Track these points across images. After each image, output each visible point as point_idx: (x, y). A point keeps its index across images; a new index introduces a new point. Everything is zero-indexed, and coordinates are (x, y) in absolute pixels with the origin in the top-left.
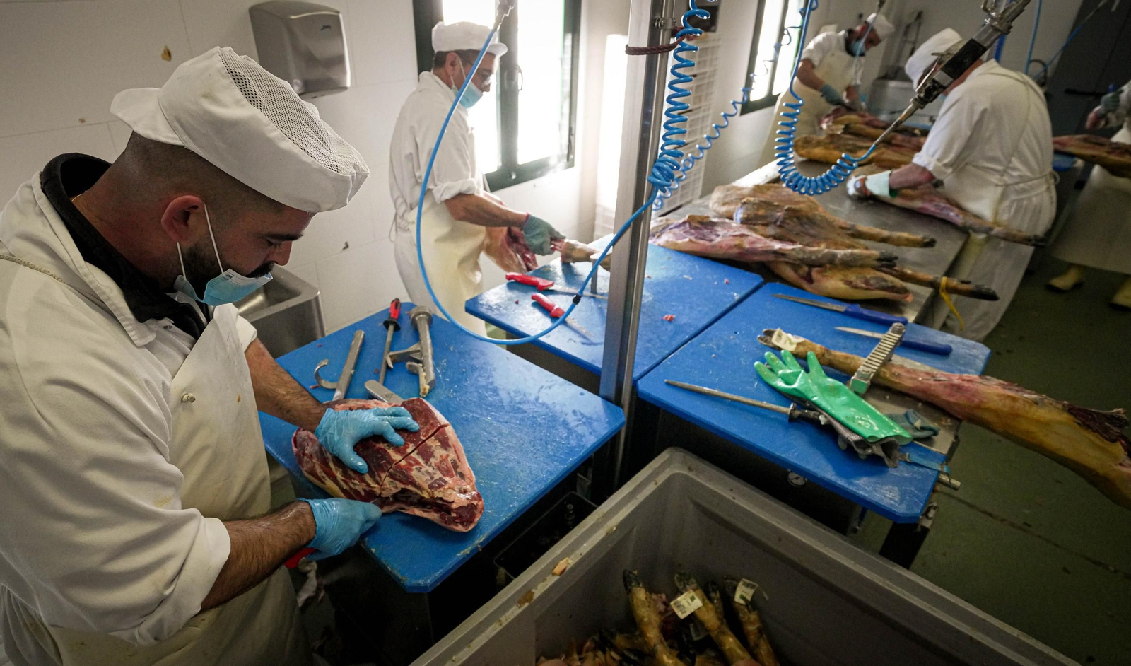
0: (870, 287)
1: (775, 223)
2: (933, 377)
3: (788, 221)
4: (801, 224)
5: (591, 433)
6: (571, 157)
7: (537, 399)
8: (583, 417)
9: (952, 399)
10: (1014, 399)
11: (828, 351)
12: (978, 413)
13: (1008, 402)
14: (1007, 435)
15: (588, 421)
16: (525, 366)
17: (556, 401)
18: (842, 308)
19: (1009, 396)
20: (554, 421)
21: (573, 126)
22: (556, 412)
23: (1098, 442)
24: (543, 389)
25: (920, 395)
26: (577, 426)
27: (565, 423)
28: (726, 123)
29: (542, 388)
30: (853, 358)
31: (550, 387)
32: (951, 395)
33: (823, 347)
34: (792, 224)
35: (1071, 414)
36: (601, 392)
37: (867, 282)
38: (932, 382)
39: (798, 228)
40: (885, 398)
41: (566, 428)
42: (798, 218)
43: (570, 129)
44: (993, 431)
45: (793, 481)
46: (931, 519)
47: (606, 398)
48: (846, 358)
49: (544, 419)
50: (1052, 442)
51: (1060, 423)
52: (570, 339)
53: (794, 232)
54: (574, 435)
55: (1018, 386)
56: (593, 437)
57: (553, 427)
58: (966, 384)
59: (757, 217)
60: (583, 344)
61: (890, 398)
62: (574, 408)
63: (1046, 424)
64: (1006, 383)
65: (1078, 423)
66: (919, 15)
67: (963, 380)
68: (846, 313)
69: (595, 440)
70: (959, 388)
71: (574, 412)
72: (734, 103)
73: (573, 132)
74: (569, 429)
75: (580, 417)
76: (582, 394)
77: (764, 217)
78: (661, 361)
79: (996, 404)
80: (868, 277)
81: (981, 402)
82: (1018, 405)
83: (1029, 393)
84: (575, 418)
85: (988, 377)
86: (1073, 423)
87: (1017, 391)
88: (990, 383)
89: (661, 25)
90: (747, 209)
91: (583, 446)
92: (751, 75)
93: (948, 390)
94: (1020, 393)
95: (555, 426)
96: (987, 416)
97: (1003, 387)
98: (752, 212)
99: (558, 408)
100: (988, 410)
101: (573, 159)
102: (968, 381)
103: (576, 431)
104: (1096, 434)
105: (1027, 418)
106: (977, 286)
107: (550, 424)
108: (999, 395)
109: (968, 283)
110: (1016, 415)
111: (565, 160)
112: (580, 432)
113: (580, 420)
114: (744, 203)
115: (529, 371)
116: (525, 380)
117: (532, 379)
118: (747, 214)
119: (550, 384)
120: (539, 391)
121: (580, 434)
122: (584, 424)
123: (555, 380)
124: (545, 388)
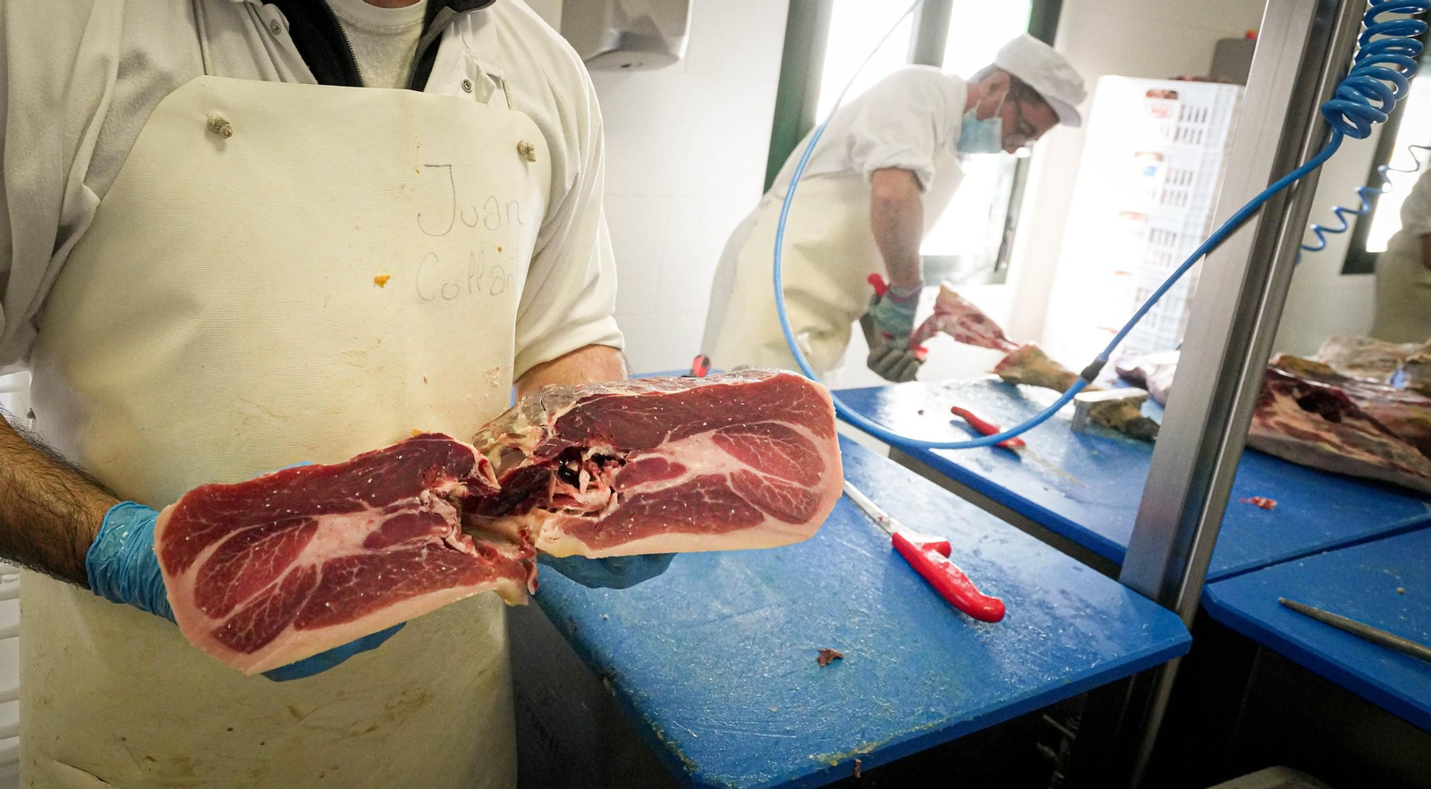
5: (1109, 638)
6: (1003, 265)
7: (976, 552)
8: (1086, 607)
15: (1099, 615)
17: (1019, 566)
20: (1019, 595)
21: (1014, 215)
22: (1021, 582)
24: (990, 540)
26: (1075, 617)
27: (1044, 605)
28: (1320, 244)
29: (986, 537)
36: (1124, 573)
41: (1047, 613)
43: (1009, 220)
47: (1133, 588)
54: (1070, 632)
56: (1116, 645)
62: (1065, 587)
71: (1064, 593)
72: (1339, 212)
73: (1013, 225)
74: (1055, 617)
75: (1078, 604)
76: (1077, 569)
84: (1067, 602)
91: (1095, 654)
92: (1381, 168)
95: (1022, 604)
99: (1025, 578)
101: (1006, 270)
103: (1071, 624)
111: (991, 269)
112: (1083, 630)
113: (1078, 609)
114: (1414, 363)
115: (955, 506)
116: (948, 518)
117: (963, 519)
118: (1422, 383)
119: (1002, 537)
120: (980, 541)
121: (1083, 633)
122: (1090, 617)
123: (1015, 534)
124: (994, 540)
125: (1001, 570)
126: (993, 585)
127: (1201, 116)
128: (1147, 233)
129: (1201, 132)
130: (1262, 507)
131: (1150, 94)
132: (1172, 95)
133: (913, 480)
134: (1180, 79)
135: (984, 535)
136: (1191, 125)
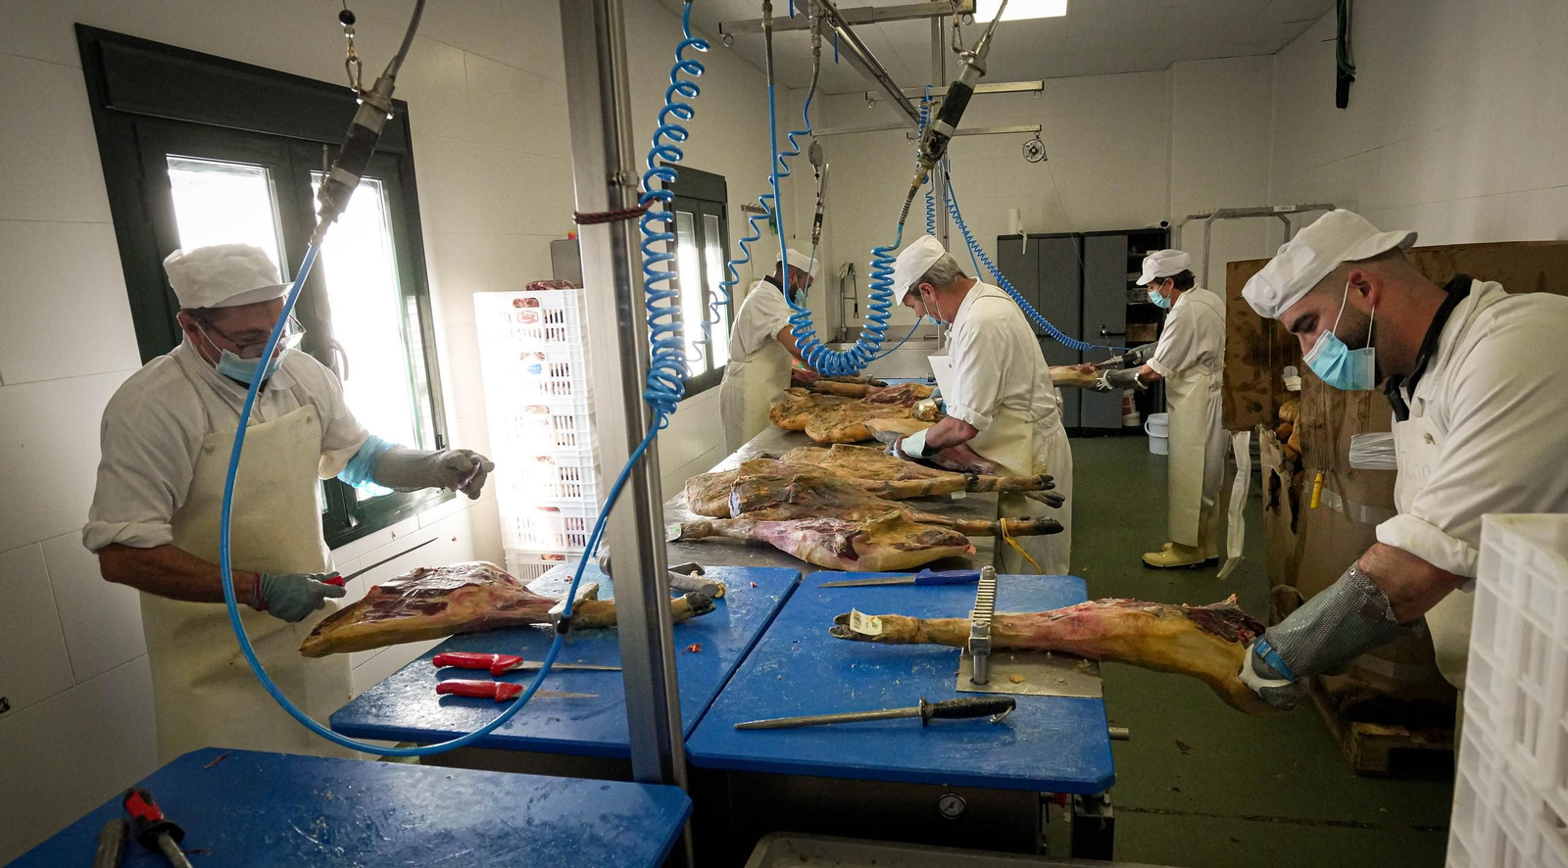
0: (926, 545)
1: (786, 500)
2: (1049, 617)
3: (803, 495)
4: (820, 495)
5: (645, 839)
7: (529, 822)
8: (622, 820)
9: (1077, 637)
10: (1136, 617)
11: (923, 622)
12: (1108, 645)
13: (1131, 622)
14: (1142, 664)
15: (631, 822)
16: (488, 780)
17: (565, 813)
18: (912, 578)
19: (1128, 614)
20: (573, 843)
22: (571, 828)
23: (1222, 646)
24: (535, 801)
25: (1044, 644)
26: (617, 836)
27: (595, 839)
29: (531, 801)
30: (955, 622)
31: (545, 796)
32: (1074, 632)
33: (915, 619)
34: (809, 497)
35: (1191, 619)
36: (636, 774)
37: (919, 540)
38: (1050, 623)
39: (820, 501)
40: (1010, 660)
41: (599, 846)
42: (813, 488)
44: (1129, 663)
45: (948, 812)
46: (1109, 805)
47: (645, 781)
48: (948, 623)
49: (556, 846)
50: (1182, 657)
51: (1184, 632)
52: (550, 719)
53: (815, 507)
54: (620, 853)
55: (1136, 600)
56: (650, 842)
57: (577, 852)
58: (1085, 614)
59: (760, 499)
60: (575, 719)
61: (1015, 659)
62: (602, 812)
63: (1172, 638)
64: (1122, 601)
65: (1200, 629)
66: (851, 267)
67: (1081, 610)
68: (919, 583)
69: (658, 846)
70: (1079, 620)
71: (603, 818)
74: (605, 846)
75: (616, 822)
76: (604, 788)
77: (769, 497)
78: (709, 707)
79: (1120, 627)
80: (919, 534)
81: (1106, 630)
82: (1140, 623)
83: (1148, 606)
84: (609, 826)
85: (1104, 600)
86: (1195, 629)
87: (1137, 606)
88: (1107, 605)
89: (623, 179)
90: (744, 492)
93: (1069, 627)
94: (1140, 608)
95: (579, 850)
96: (1118, 647)
97: (1122, 605)
98: (750, 494)
99: (573, 822)
100: (1117, 637)
102: (1086, 609)
103: (618, 844)
104: (1218, 636)
105: (1154, 636)
106: (1038, 519)
107: (569, 849)
108: (1121, 616)
109: (1027, 519)
110: (1143, 636)
112: (626, 844)
113: (618, 826)
114: (738, 484)
115: (497, 783)
116: (495, 800)
117: (508, 793)
118: (746, 498)
119: (543, 792)
120: (529, 808)
121: (627, 847)
122: (628, 829)
123: (551, 783)
124: (538, 800)
125: (554, 828)
126: (553, 847)
127: (558, 317)
128: (551, 421)
129: (563, 330)
130: (695, 652)
131: (516, 303)
132: (532, 303)
133: (452, 777)
134: (536, 287)
135: (528, 800)
136: (554, 325)
